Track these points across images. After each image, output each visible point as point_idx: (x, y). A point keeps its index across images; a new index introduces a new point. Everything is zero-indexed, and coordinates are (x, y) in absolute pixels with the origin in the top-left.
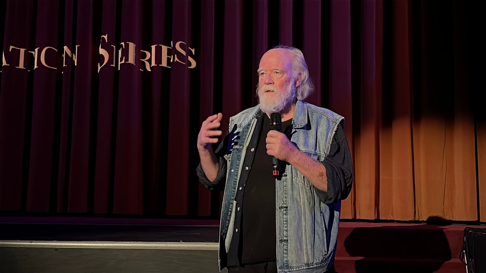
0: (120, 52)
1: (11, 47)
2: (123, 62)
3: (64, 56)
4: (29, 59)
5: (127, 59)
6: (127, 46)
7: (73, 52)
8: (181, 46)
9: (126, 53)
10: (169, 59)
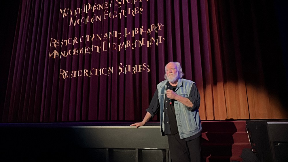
0: (126, 68)
1: (93, 69)
2: (127, 71)
3: (109, 71)
4: (98, 72)
5: (128, 70)
6: (128, 66)
7: (111, 69)
8: (145, 65)
9: (127, 68)
10: (141, 69)
